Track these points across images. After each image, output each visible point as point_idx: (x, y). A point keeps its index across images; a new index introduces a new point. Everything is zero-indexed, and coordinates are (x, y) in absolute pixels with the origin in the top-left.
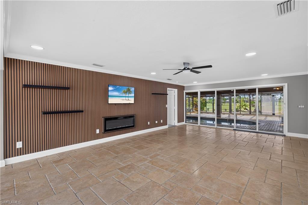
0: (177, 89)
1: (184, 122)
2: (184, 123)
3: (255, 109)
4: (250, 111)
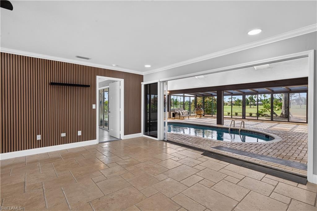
0: (123, 80)
1: (140, 132)
2: (141, 135)
3: (282, 114)
4: (272, 116)
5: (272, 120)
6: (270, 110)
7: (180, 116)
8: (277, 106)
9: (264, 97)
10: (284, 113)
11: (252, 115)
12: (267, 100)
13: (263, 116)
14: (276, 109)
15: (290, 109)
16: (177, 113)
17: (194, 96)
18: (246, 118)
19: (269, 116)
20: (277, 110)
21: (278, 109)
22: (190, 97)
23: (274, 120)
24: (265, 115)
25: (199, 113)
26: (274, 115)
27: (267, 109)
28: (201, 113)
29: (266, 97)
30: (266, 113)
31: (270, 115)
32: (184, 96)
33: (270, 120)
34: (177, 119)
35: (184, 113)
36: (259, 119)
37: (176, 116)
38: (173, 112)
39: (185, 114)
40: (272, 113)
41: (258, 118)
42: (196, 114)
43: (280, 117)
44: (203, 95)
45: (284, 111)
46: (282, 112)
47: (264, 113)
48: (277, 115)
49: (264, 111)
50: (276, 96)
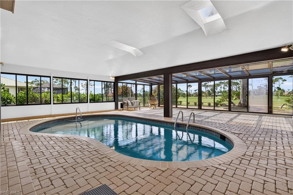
3: (240, 103)
4: (230, 106)
5: (230, 110)
6: (228, 99)
7: (128, 107)
8: (234, 96)
9: (223, 89)
10: (242, 102)
11: (210, 104)
12: (225, 91)
13: (221, 105)
14: (234, 98)
15: (249, 96)
16: (125, 103)
17: (149, 84)
18: (202, 108)
19: (227, 106)
20: (234, 100)
21: (236, 99)
22: (144, 85)
23: (232, 110)
24: (223, 104)
25: (152, 103)
26: (232, 105)
27: (225, 98)
28: (155, 102)
29: (225, 89)
30: (224, 103)
31: (228, 104)
32: (136, 85)
33: (228, 110)
34: (125, 110)
35: (134, 102)
36: (216, 109)
37: (124, 107)
38: (122, 102)
39: (136, 104)
40: (230, 102)
41: (214, 108)
42: (149, 104)
43: (238, 106)
44: (158, 83)
45: (242, 99)
46: (240, 101)
47: (222, 103)
48: (234, 105)
49: (223, 101)
50: (233, 88)
